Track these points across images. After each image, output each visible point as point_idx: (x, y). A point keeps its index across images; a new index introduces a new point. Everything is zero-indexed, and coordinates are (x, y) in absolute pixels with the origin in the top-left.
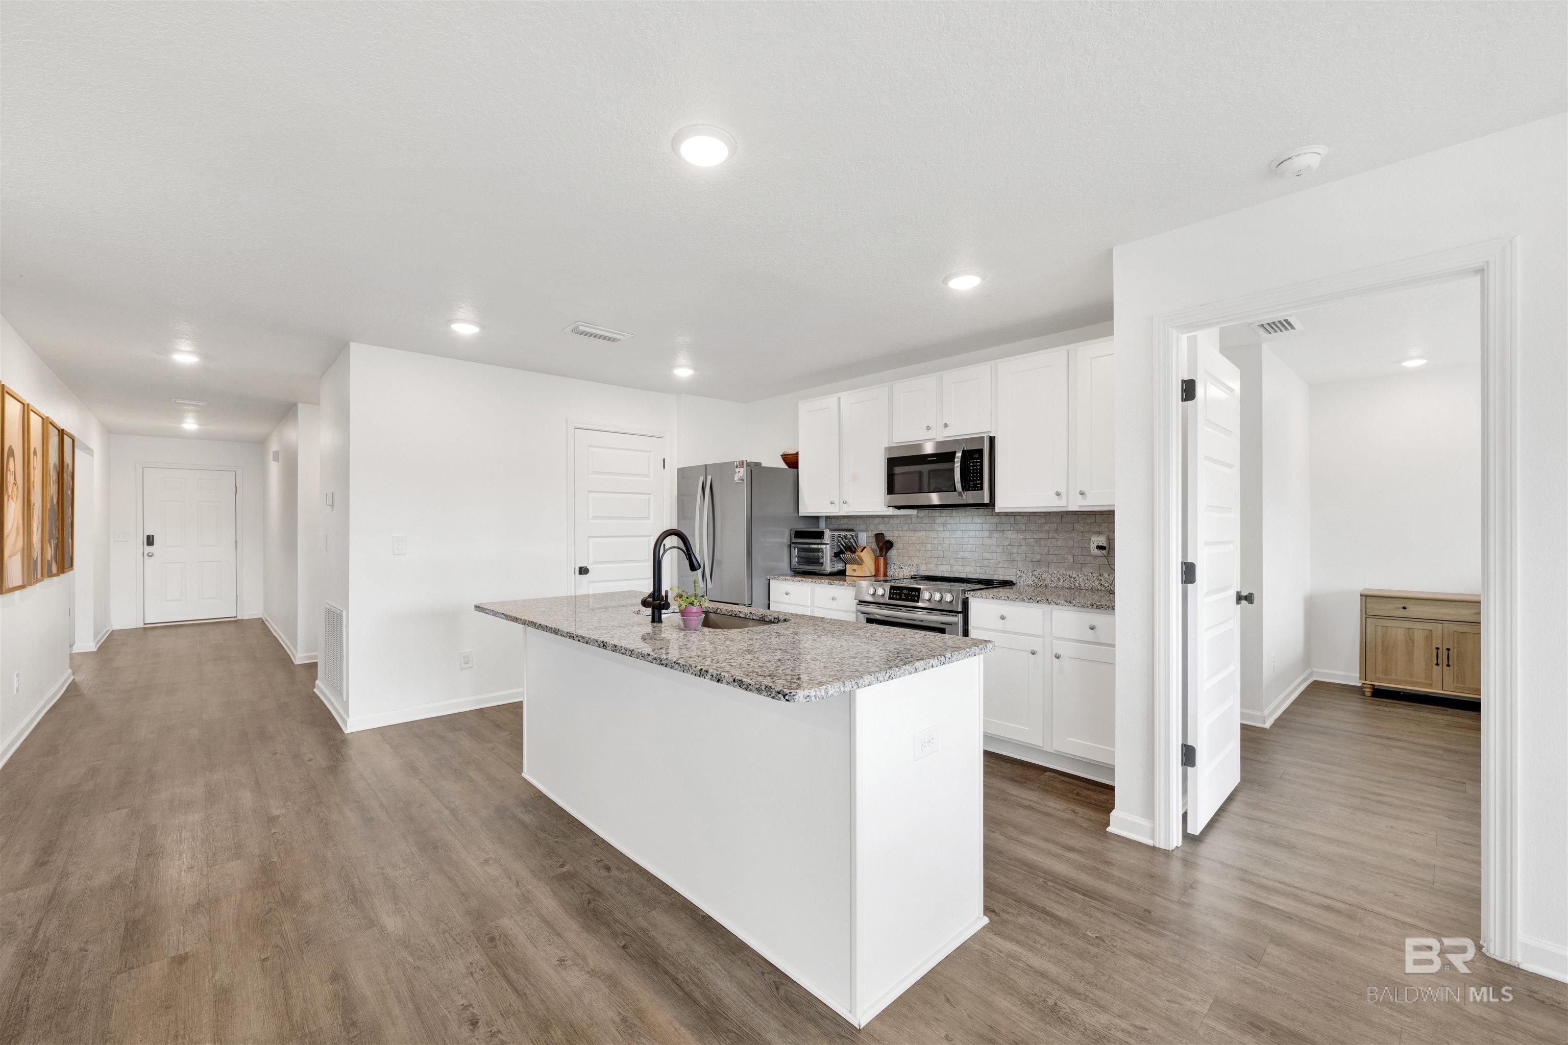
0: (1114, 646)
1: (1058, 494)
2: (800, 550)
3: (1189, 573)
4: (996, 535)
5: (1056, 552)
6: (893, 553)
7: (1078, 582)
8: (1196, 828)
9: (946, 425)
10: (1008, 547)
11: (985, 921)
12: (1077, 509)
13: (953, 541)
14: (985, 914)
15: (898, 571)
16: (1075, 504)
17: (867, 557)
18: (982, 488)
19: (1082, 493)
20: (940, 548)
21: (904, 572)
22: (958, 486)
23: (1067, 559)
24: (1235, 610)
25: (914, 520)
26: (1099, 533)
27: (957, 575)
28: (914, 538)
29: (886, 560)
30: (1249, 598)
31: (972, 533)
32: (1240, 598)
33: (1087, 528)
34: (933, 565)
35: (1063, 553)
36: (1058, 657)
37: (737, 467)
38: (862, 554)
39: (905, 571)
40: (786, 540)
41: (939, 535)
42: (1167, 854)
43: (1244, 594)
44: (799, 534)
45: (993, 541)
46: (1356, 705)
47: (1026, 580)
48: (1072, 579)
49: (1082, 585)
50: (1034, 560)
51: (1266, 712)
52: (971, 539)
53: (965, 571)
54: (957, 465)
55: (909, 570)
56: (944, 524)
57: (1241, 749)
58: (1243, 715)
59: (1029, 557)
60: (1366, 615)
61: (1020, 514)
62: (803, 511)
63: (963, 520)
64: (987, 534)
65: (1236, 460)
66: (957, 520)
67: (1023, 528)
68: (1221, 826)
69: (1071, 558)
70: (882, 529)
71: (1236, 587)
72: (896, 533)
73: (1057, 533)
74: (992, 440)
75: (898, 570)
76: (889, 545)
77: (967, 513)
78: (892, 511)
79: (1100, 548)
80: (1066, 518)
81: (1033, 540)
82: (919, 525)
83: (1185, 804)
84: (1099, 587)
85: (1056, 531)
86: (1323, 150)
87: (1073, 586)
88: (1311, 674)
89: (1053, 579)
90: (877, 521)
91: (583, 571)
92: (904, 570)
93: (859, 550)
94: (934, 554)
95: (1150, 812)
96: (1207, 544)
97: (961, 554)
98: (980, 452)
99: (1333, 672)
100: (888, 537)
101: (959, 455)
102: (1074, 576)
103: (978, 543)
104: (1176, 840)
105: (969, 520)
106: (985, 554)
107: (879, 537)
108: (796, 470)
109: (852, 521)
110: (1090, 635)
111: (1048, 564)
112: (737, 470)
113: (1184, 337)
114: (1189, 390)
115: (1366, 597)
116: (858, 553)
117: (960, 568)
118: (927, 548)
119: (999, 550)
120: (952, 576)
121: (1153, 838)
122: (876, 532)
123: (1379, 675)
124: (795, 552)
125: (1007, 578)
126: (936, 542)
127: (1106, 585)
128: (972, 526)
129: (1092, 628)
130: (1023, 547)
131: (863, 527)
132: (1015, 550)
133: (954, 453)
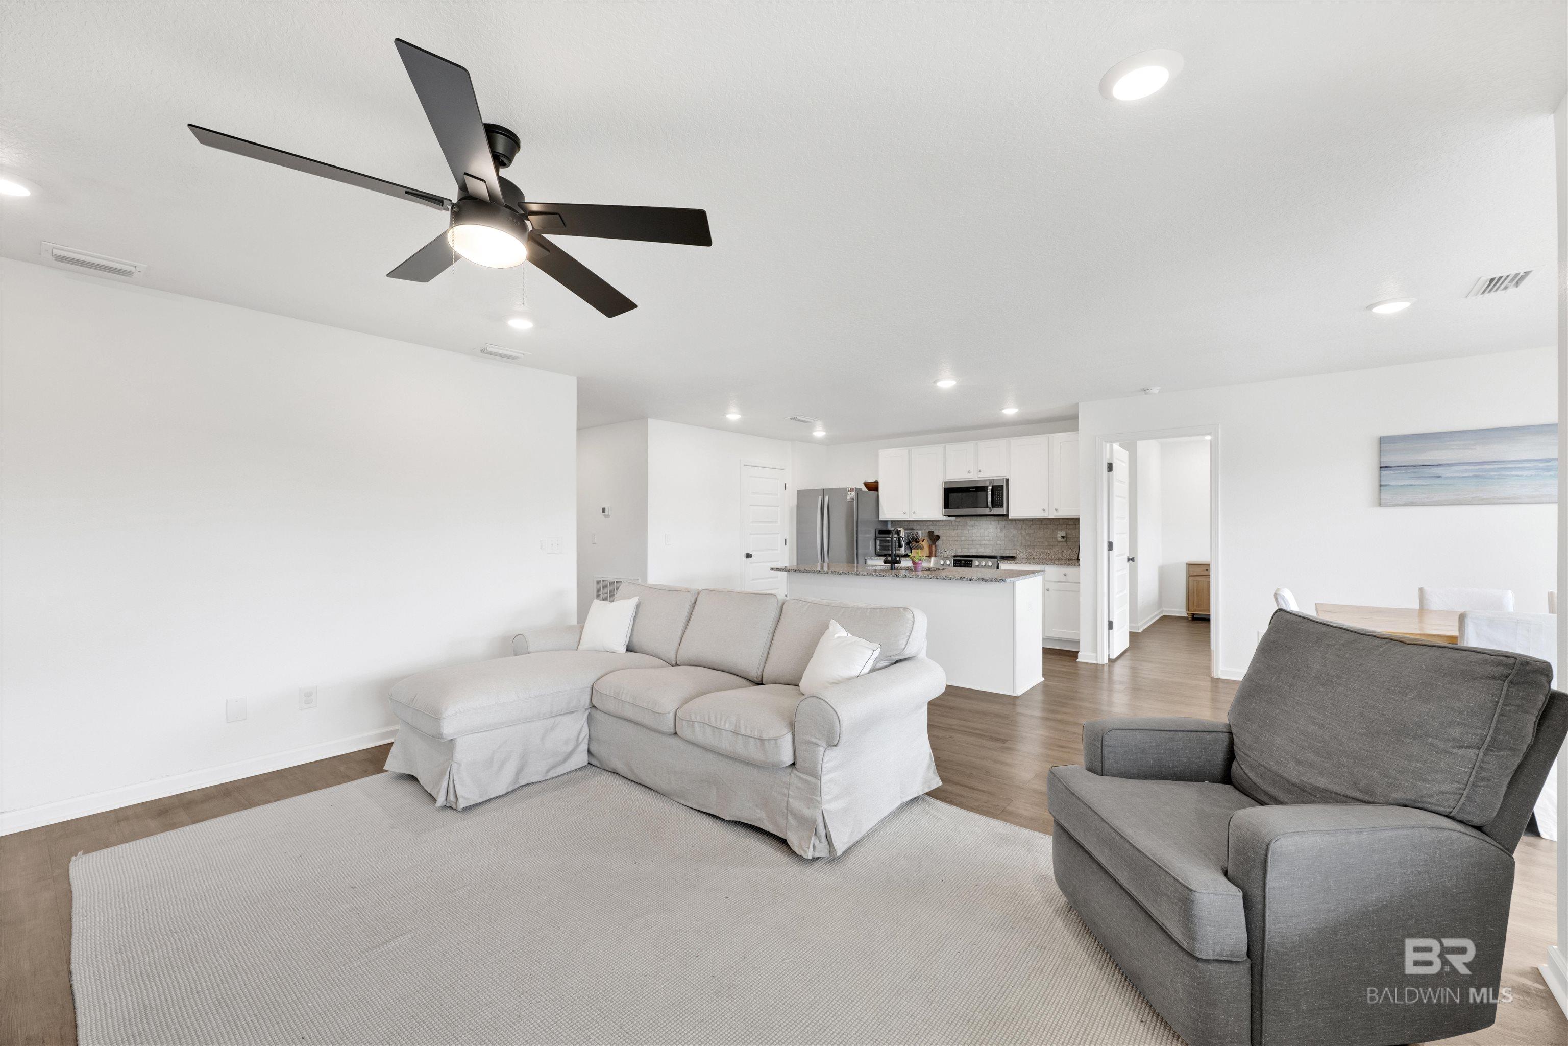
0: (1079, 583)
1: (1044, 510)
2: (881, 542)
3: (1110, 546)
4: (1004, 531)
5: (1039, 540)
6: (939, 543)
7: (1051, 555)
8: (1114, 656)
9: (980, 471)
10: (1011, 538)
11: (1043, 679)
12: (1054, 517)
13: (979, 534)
14: (1043, 677)
16: (1052, 515)
17: (925, 544)
18: (1002, 506)
19: (1056, 510)
21: (948, 554)
22: (990, 504)
23: (1043, 544)
24: (1127, 565)
25: (953, 523)
26: (1062, 530)
27: (981, 554)
28: (953, 534)
29: (935, 546)
30: (1132, 559)
31: (995, 531)
32: (1129, 560)
33: (1055, 527)
34: (966, 549)
35: (1042, 541)
36: (1048, 590)
37: (849, 491)
38: (923, 543)
40: (872, 535)
41: (969, 531)
42: (1103, 665)
43: (1131, 557)
44: (882, 532)
45: (1002, 535)
46: (1184, 623)
47: (1022, 555)
48: (1047, 552)
49: (1053, 557)
50: (1028, 545)
51: (1139, 624)
52: (988, 533)
54: (989, 493)
55: (950, 552)
56: (972, 526)
57: (1130, 639)
58: (1130, 627)
59: (1023, 543)
60: (1190, 575)
61: (1018, 520)
62: (882, 518)
63: (984, 523)
64: (999, 530)
65: (1127, 495)
67: (1023, 528)
68: (1124, 657)
69: (1047, 543)
70: (932, 528)
71: (1127, 555)
72: (941, 531)
73: (1039, 530)
74: (1007, 480)
75: (944, 552)
76: (938, 537)
77: (988, 520)
78: (945, 518)
79: (1063, 537)
81: (1027, 533)
82: (960, 526)
83: (1109, 651)
84: (1072, 555)
86: (1159, 388)
87: (1048, 557)
88: (1162, 612)
89: (1037, 554)
90: (928, 524)
91: (748, 556)
92: (947, 552)
93: (921, 541)
94: (966, 542)
95: (1095, 650)
96: (1117, 534)
97: (983, 542)
98: (1002, 487)
99: (1173, 610)
100: (936, 533)
101: (990, 488)
103: (994, 536)
104: (1106, 661)
105: (989, 523)
106: (998, 542)
107: (931, 534)
108: (877, 492)
109: (911, 524)
110: (1064, 579)
111: (1034, 546)
112: (849, 493)
113: (1108, 445)
114: (1110, 467)
115: (1189, 565)
116: (921, 542)
117: (983, 550)
118: (963, 540)
119: (1006, 540)
121: (1097, 660)
122: (928, 531)
123: (1195, 608)
124: (878, 543)
125: (1011, 555)
126: (967, 536)
127: (1075, 554)
128: (990, 526)
129: (1065, 575)
130: (1020, 538)
131: (918, 527)
132: (1017, 540)
133: (987, 487)
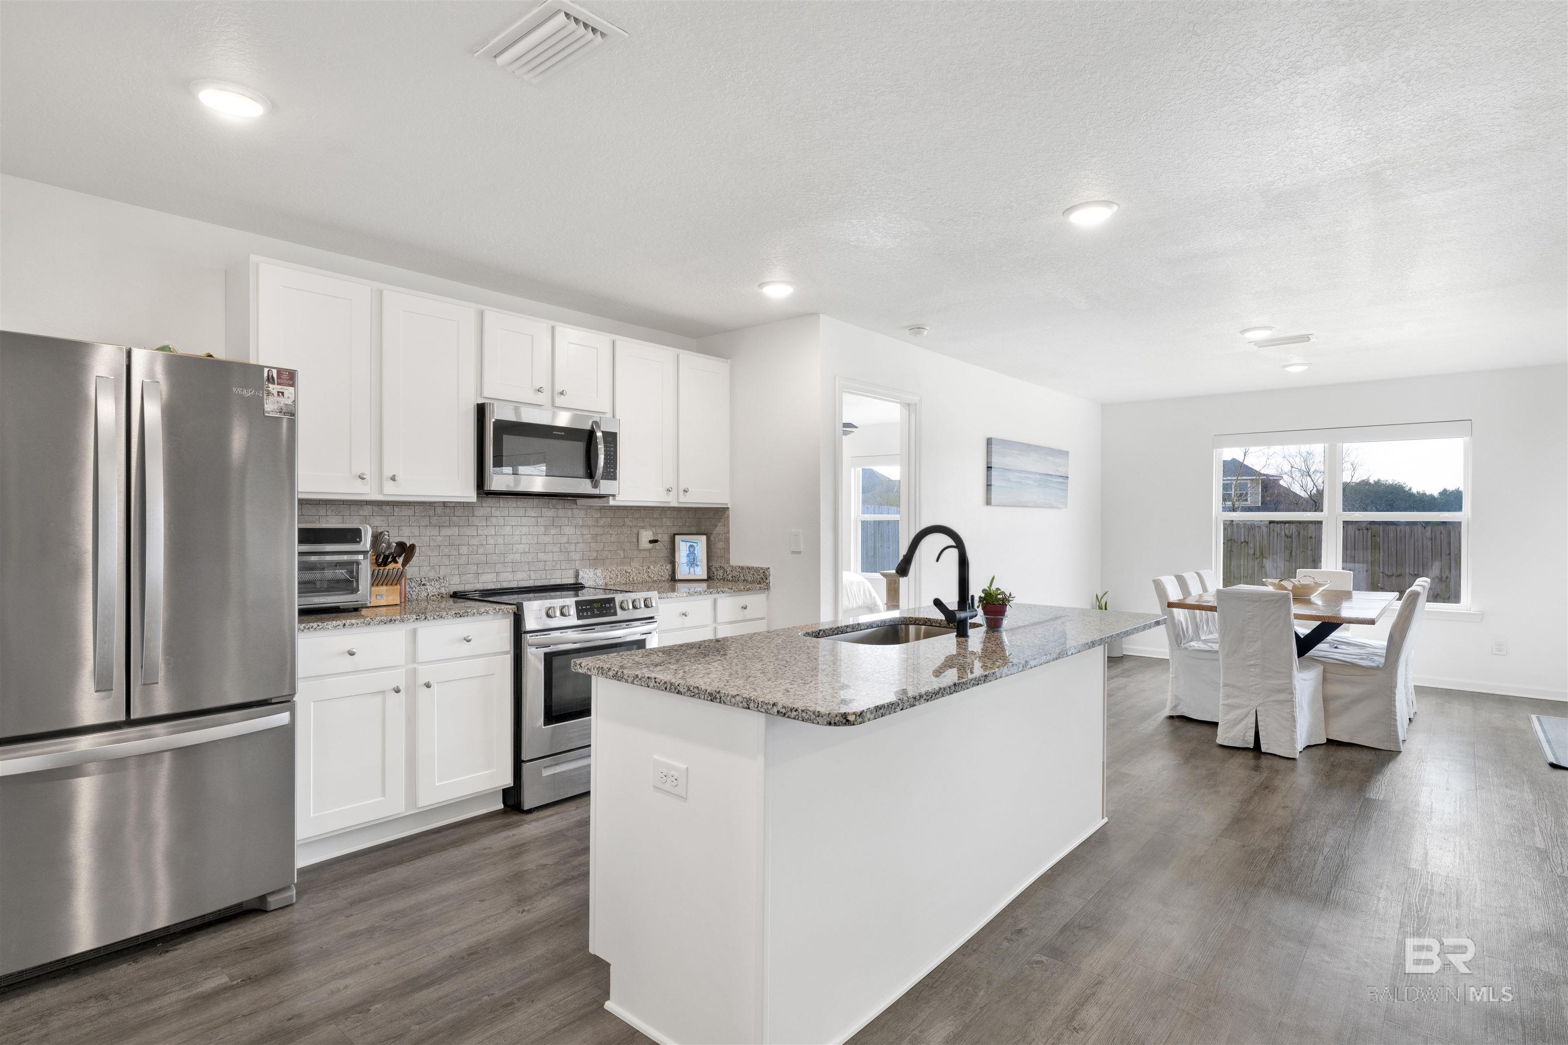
1: (669, 490)
5: (611, 548)
7: (632, 576)
9: (561, 393)
10: (566, 545)
13: (500, 540)
15: (417, 590)
18: (616, 477)
19: (685, 491)
20: (481, 551)
21: (429, 591)
23: (619, 554)
28: (440, 538)
31: (525, 530)
33: (634, 523)
34: (471, 575)
35: (616, 549)
39: (430, 589)
41: (480, 532)
47: (588, 580)
48: (628, 574)
49: (635, 579)
50: (591, 558)
52: (524, 537)
53: (515, 579)
55: (438, 587)
56: (487, 518)
59: (586, 555)
63: (513, 512)
66: (505, 513)
67: (581, 523)
73: (610, 528)
75: (418, 588)
77: (518, 503)
79: (651, 542)
80: (618, 513)
81: (590, 536)
82: (448, 518)
84: (647, 579)
85: (610, 526)
87: (628, 581)
89: (612, 576)
92: (428, 587)
94: (472, 559)
97: (510, 557)
98: (616, 436)
101: (599, 435)
102: (629, 571)
103: (532, 542)
105: (521, 512)
106: (541, 555)
110: (741, 615)
117: (509, 576)
118: (461, 552)
119: (556, 549)
120: (499, 587)
127: (652, 577)
129: (745, 608)
130: (580, 545)
132: (573, 548)
133: (592, 431)
